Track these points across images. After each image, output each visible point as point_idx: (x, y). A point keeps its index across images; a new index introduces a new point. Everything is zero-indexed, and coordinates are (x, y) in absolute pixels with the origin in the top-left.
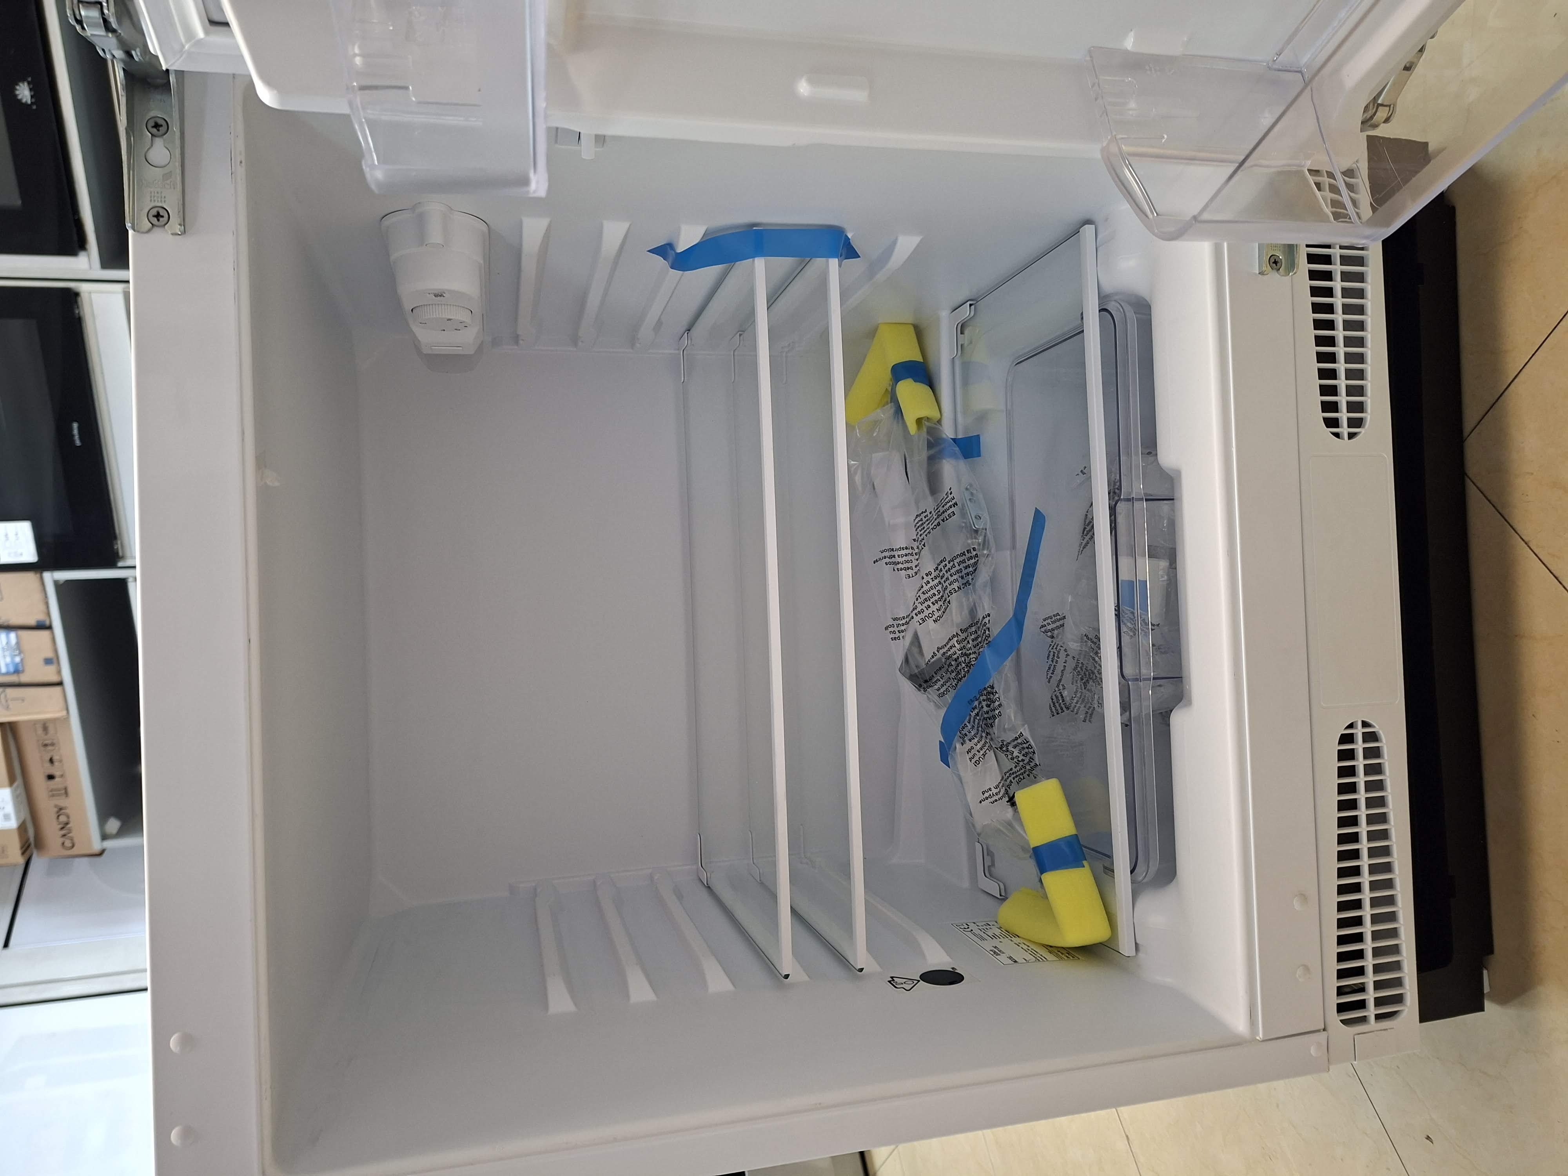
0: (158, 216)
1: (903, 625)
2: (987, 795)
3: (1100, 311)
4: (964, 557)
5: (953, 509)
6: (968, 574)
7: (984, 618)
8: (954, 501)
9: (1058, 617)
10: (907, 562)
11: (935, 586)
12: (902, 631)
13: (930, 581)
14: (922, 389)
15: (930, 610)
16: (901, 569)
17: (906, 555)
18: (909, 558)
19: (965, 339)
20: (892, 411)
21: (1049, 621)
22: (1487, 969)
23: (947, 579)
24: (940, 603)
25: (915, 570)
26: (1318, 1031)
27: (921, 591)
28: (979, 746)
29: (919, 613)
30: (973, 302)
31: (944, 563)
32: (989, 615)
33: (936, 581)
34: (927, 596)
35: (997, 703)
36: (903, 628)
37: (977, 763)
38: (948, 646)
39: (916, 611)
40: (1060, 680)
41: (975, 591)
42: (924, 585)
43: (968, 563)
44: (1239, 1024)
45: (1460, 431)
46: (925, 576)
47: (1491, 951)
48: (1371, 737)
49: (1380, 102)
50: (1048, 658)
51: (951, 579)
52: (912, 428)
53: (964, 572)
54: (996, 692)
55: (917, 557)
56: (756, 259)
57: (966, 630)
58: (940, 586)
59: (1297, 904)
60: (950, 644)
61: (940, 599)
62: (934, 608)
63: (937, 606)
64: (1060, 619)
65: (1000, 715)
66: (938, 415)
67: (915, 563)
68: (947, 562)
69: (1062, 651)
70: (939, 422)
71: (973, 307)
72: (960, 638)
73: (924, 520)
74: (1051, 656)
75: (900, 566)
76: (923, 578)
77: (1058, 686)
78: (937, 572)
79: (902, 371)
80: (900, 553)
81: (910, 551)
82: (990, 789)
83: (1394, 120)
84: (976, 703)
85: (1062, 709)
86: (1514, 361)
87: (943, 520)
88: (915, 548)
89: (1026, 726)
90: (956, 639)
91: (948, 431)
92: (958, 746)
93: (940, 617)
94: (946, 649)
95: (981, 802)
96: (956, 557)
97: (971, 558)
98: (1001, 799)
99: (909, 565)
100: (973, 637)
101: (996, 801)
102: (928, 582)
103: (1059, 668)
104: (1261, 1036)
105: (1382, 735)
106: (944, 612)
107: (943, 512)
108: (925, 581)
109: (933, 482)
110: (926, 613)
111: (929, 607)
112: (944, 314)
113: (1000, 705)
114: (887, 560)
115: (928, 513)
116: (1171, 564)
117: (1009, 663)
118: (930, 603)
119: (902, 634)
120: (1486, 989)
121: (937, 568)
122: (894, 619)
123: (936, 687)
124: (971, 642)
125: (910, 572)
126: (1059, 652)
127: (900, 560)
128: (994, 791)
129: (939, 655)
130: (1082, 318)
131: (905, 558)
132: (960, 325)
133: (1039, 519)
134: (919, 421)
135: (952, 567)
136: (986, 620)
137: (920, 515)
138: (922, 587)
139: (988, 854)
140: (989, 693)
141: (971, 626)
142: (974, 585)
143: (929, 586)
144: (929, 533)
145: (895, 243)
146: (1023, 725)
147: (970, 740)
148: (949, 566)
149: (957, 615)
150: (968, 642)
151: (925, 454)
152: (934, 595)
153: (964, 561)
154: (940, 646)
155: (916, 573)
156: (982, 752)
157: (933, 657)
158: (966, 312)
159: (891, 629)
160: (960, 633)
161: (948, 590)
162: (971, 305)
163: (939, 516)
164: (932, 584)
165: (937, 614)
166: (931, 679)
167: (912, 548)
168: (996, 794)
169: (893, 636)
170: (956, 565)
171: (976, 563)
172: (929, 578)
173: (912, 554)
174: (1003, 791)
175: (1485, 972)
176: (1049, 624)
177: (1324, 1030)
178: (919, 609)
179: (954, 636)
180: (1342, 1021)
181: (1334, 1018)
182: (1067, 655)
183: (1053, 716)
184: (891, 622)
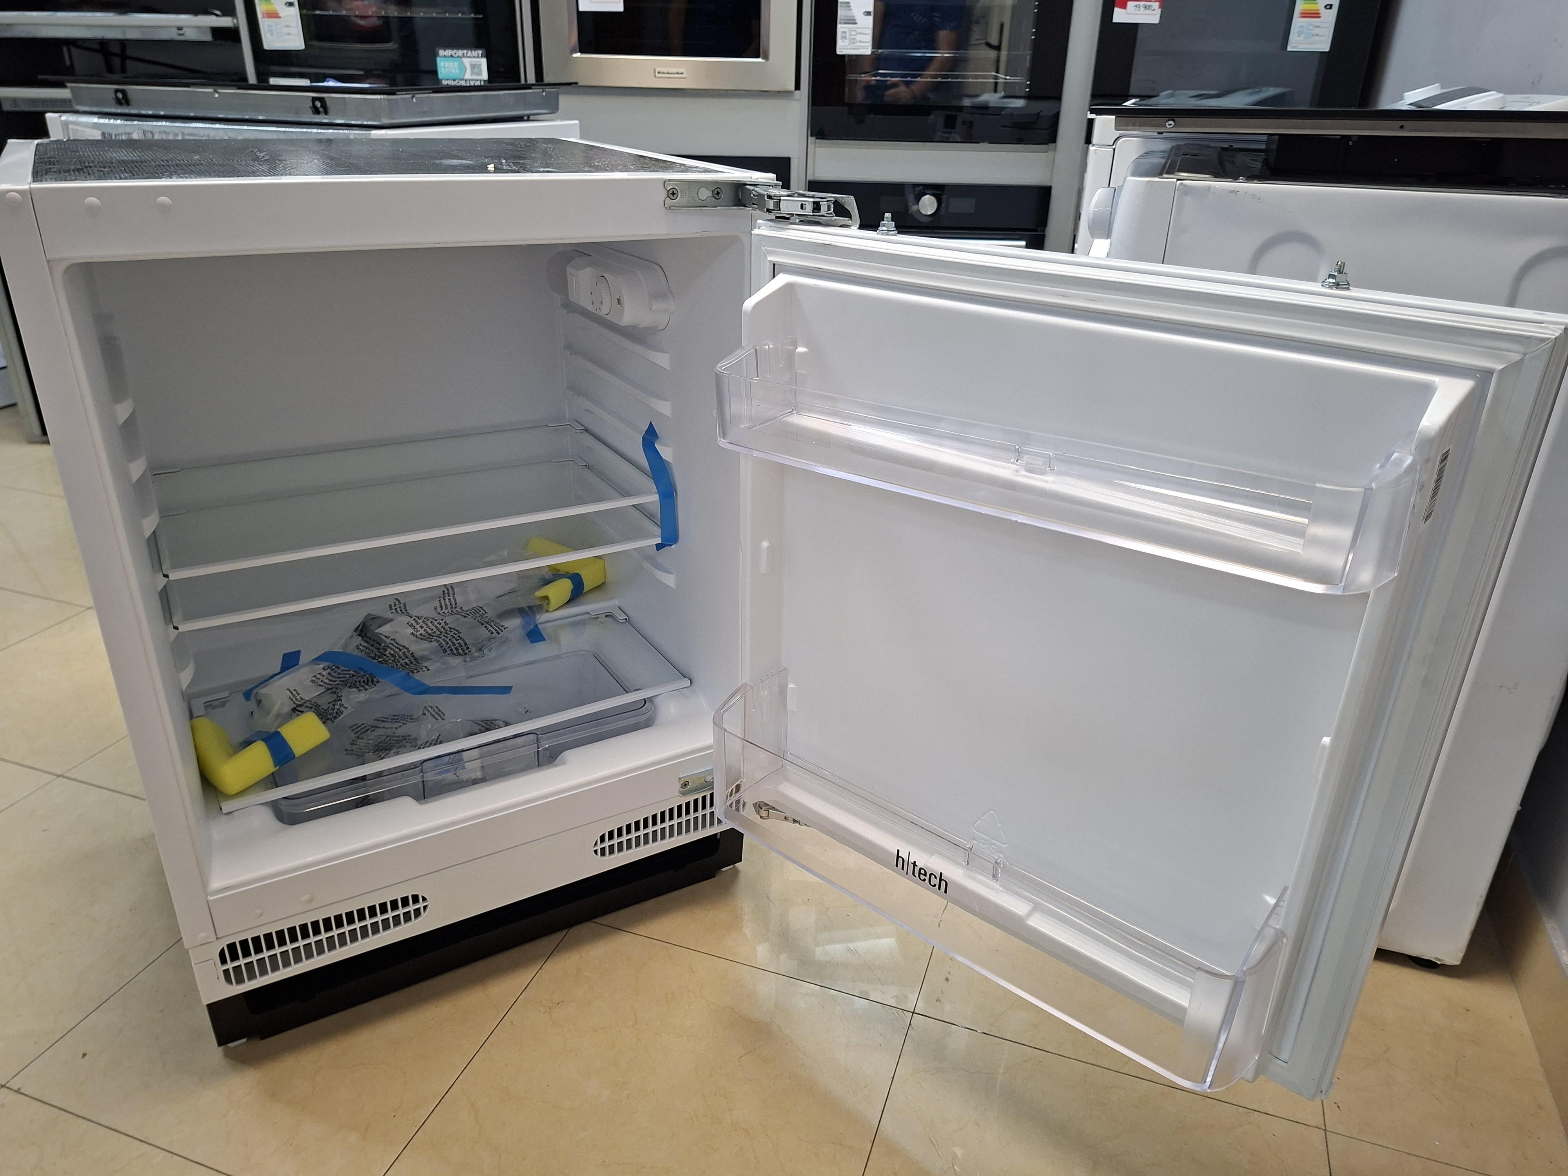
0: (673, 194)
1: (401, 611)
2: (294, 693)
3: (644, 699)
4: (464, 645)
5: (495, 632)
6: (451, 650)
7: (426, 667)
8: (500, 632)
9: (442, 716)
10: (446, 605)
11: (438, 629)
12: (396, 611)
13: (441, 626)
14: (568, 596)
15: (419, 629)
16: (440, 603)
17: (451, 604)
18: (449, 607)
19: (602, 618)
20: (547, 577)
21: (437, 710)
22: (247, 1041)
23: (447, 637)
24: (426, 635)
25: (441, 612)
26: (216, 934)
27: (432, 620)
28: (326, 681)
29: (416, 622)
30: (628, 620)
31: (456, 632)
32: (428, 670)
33: (442, 630)
34: (430, 624)
35: (368, 687)
36: (399, 611)
37: (312, 681)
38: (399, 646)
39: (417, 619)
40: (378, 727)
41: (441, 657)
42: (438, 622)
43: (460, 649)
44: (215, 884)
45: (596, 917)
46: (444, 621)
47: (263, 1038)
48: (417, 912)
49: (770, 810)
50: (394, 716)
51: (448, 640)
52: (540, 593)
53: (453, 648)
54: (375, 685)
55: (450, 612)
56: (657, 496)
57: (413, 656)
58: (439, 633)
59: (306, 897)
60: (401, 648)
61: (429, 634)
62: (422, 631)
63: (424, 633)
64: (441, 717)
65: (360, 691)
66: (551, 610)
67: (446, 612)
68: (458, 635)
69: (399, 724)
70: (547, 611)
71: (625, 620)
72: (407, 653)
73: (481, 613)
74: (395, 718)
75: (443, 601)
76: (442, 620)
77: (372, 727)
78: (449, 629)
79: (577, 580)
80: (452, 600)
81: (454, 606)
82: (299, 694)
83: (763, 820)
84: (362, 673)
85: (357, 732)
86: (642, 929)
87: (486, 627)
88: (456, 609)
89: (353, 710)
90: (405, 650)
91: (542, 618)
92: (321, 666)
93: (416, 636)
94: (396, 645)
95: (288, 689)
96: (463, 640)
97: (463, 650)
98: (294, 703)
99: (444, 607)
100: (408, 662)
101: (292, 700)
102: (440, 624)
103: (387, 725)
104: (211, 898)
105: (420, 919)
106: (421, 639)
107: (491, 626)
108: (441, 621)
109: (507, 614)
110: (417, 626)
111: (422, 628)
112: (616, 602)
113: (366, 689)
114: (446, 592)
115: (486, 615)
116: (480, 779)
117: (395, 690)
118: (425, 627)
119: (394, 611)
120: (231, 1045)
121: (451, 628)
122: (404, 604)
123: (362, 643)
124: (404, 661)
125: (439, 609)
126: (399, 722)
127: (447, 600)
128: (298, 697)
129: (388, 641)
130: (637, 690)
131: (448, 604)
132: (610, 614)
133: (505, 690)
134: (546, 598)
135: (456, 639)
136: (425, 669)
137: (483, 610)
138: (436, 620)
139: (221, 702)
140: (373, 680)
141: (415, 659)
142: (444, 656)
143: (438, 625)
144: (475, 619)
145: (670, 573)
146: (353, 708)
147: (329, 674)
148: (456, 636)
149: (419, 648)
150: (403, 659)
151: (524, 605)
152: (432, 630)
153: (461, 646)
154: (396, 640)
155: (439, 613)
156: (322, 683)
157: (386, 637)
158: (621, 617)
159: (397, 602)
160: (410, 653)
161: (440, 639)
162: (626, 619)
163: (487, 623)
164: (439, 627)
165: (418, 634)
166: (368, 637)
167: (456, 608)
168: (296, 699)
169: (393, 605)
170: (459, 641)
171: (460, 654)
172: (443, 624)
173: (451, 608)
174: (299, 703)
175: (244, 1040)
176: (434, 710)
177: (217, 938)
178: (419, 621)
179: (407, 649)
180: (223, 950)
181: (224, 944)
182: (397, 728)
183: (350, 728)
184: (402, 602)
